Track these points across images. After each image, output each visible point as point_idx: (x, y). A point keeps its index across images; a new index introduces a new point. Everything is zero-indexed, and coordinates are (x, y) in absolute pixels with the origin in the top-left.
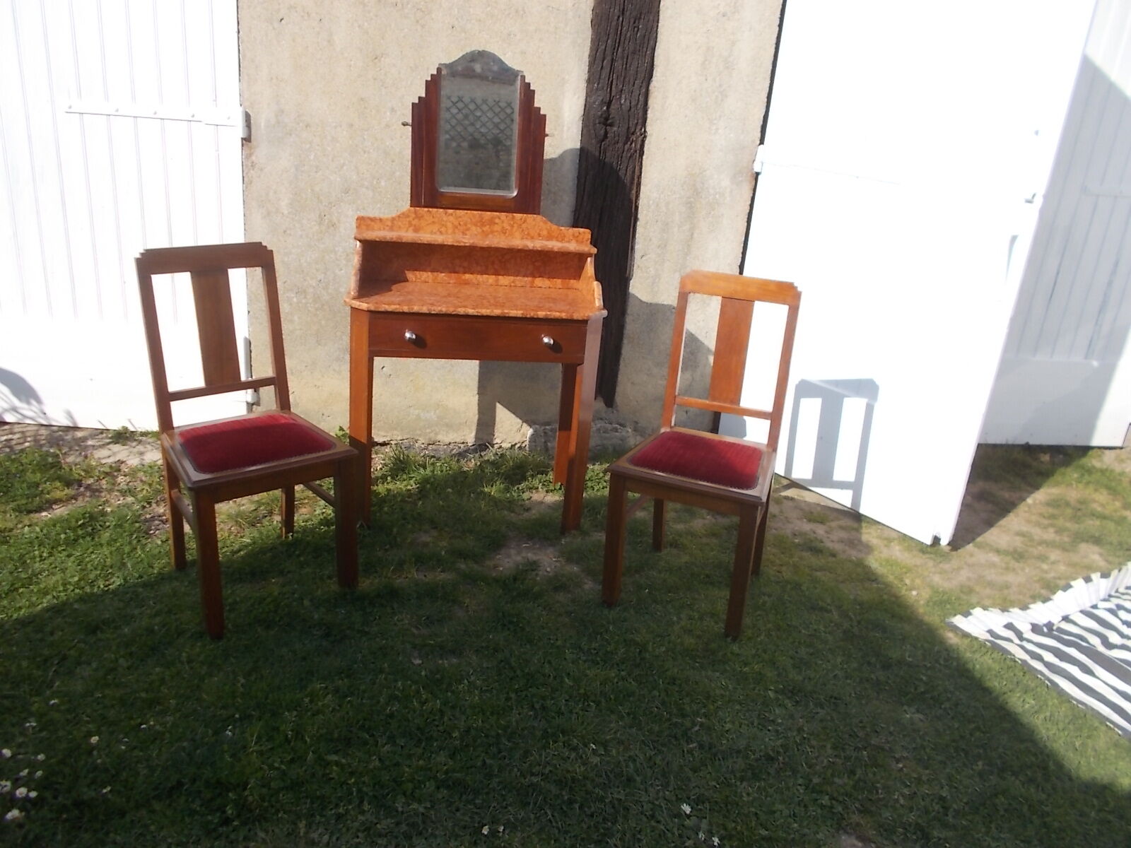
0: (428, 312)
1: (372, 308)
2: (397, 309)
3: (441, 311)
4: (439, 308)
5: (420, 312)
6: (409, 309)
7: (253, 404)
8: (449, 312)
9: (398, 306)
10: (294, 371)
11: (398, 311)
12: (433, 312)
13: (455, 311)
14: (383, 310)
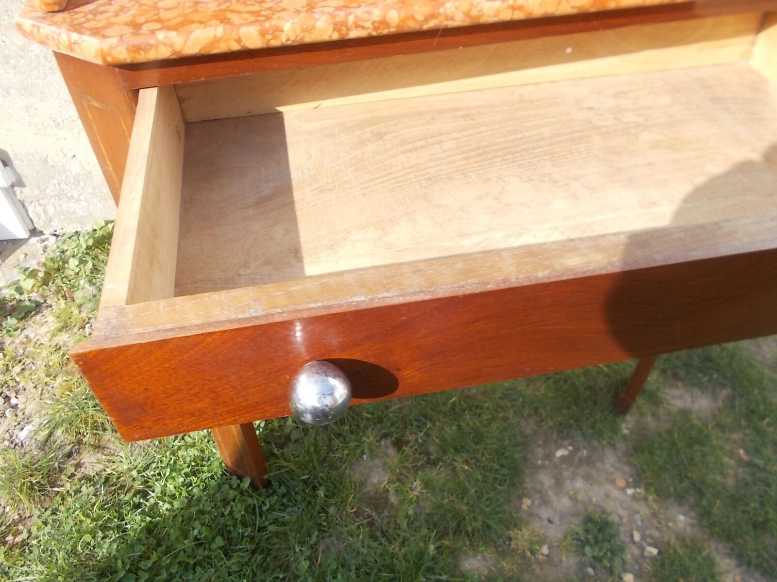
0: (336, 36)
1: (123, 55)
2: (216, 41)
3: (384, 23)
4: (377, 14)
5: (309, 39)
6: (263, 33)
7: (13, 186)
8: (412, 26)
9: (220, 31)
10: (59, 121)
11: (222, 48)
12: (354, 34)
13: (433, 16)
14: (164, 53)
